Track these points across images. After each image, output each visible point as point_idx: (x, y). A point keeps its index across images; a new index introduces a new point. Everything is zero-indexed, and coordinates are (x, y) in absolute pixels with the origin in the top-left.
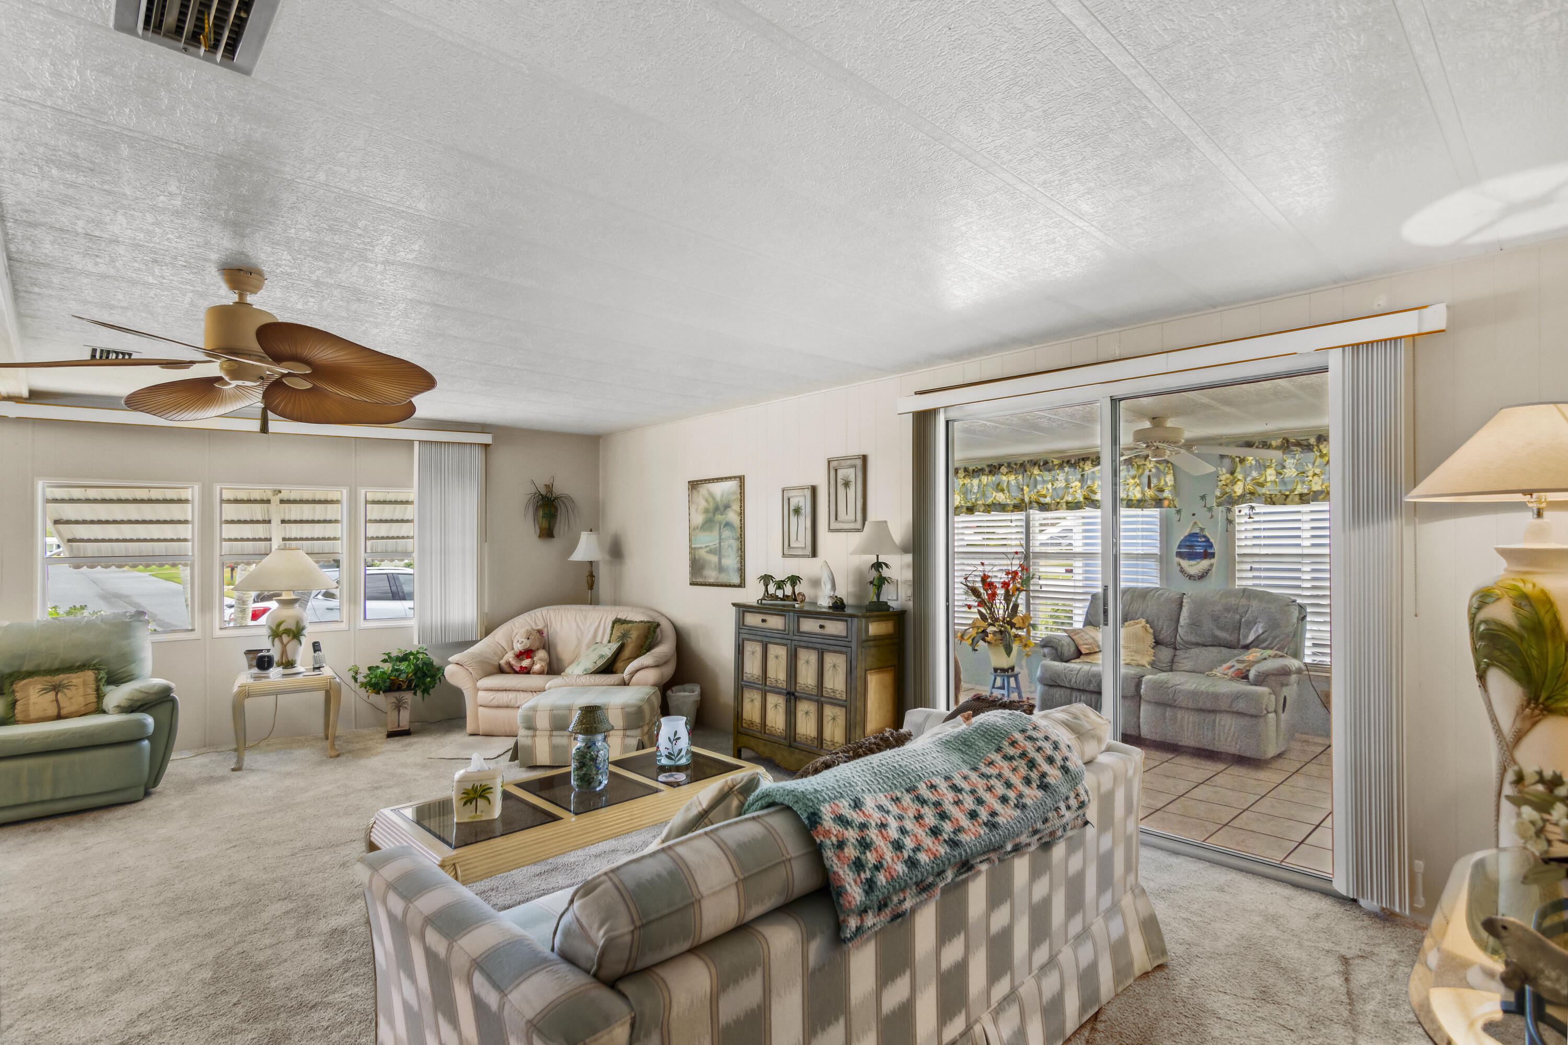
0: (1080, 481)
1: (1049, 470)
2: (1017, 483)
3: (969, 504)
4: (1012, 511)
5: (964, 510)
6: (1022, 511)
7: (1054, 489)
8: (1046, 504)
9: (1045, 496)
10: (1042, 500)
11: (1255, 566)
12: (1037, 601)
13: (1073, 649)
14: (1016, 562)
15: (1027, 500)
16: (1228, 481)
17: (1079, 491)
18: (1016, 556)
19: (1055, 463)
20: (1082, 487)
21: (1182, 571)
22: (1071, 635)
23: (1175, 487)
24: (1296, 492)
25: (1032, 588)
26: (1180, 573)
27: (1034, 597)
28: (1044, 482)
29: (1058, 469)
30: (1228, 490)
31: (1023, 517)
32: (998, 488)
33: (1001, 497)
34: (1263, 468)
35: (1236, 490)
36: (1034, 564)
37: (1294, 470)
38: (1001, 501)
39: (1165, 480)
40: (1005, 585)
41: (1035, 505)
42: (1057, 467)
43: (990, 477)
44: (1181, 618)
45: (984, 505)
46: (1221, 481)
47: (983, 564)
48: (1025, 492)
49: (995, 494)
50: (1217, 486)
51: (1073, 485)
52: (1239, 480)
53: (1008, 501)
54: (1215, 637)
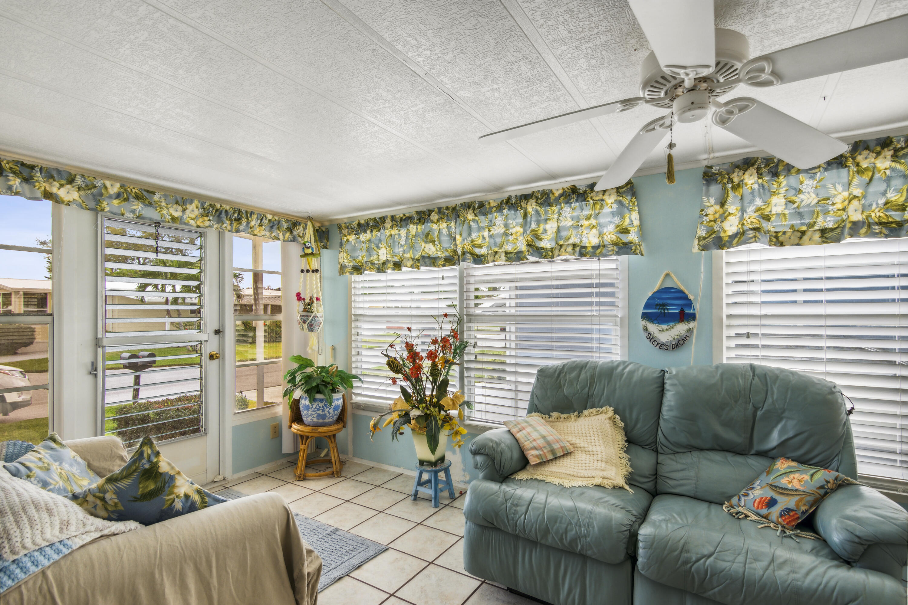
0: (521, 226)
1: (485, 214)
2: (449, 231)
3: (396, 259)
4: (444, 266)
5: (391, 265)
6: (454, 264)
7: (491, 237)
8: (482, 256)
9: (480, 246)
10: (477, 251)
11: (753, 331)
12: (472, 374)
13: (516, 455)
14: (447, 326)
15: (459, 252)
16: (717, 215)
17: (520, 238)
18: (445, 319)
19: (492, 205)
20: (524, 232)
21: (651, 338)
22: (514, 431)
23: (641, 227)
24: (816, 228)
25: (466, 358)
26: (648, 341)
27: (468, 369)
28: (480, 229)
29: (496, 211)
30: (716, 228)
31: (457, 274)
32: (427, 237)
33: (431, 249)
34: (768, 194)
35: (726, 228)
36: (469, 329)
37: (813, 196)
38: (430, 253)
39: (630, 219)
40: (432, 355)
41: (469, 256)
42: (494, 209)
43: (419, 227)
44: (665, 409)
45: (413, 259)
46: (707, 215)
47: (409, 329)
48: (458, 242)
49: (423, 245)
50: (702, 223)
51: (513, 231)
52: (730, 214)
53: (440, 254)
54: (716, 437)
